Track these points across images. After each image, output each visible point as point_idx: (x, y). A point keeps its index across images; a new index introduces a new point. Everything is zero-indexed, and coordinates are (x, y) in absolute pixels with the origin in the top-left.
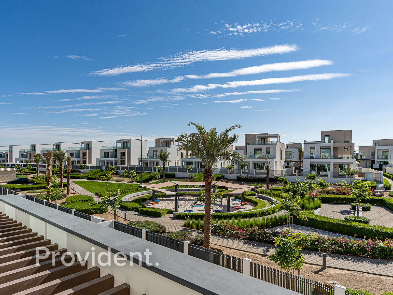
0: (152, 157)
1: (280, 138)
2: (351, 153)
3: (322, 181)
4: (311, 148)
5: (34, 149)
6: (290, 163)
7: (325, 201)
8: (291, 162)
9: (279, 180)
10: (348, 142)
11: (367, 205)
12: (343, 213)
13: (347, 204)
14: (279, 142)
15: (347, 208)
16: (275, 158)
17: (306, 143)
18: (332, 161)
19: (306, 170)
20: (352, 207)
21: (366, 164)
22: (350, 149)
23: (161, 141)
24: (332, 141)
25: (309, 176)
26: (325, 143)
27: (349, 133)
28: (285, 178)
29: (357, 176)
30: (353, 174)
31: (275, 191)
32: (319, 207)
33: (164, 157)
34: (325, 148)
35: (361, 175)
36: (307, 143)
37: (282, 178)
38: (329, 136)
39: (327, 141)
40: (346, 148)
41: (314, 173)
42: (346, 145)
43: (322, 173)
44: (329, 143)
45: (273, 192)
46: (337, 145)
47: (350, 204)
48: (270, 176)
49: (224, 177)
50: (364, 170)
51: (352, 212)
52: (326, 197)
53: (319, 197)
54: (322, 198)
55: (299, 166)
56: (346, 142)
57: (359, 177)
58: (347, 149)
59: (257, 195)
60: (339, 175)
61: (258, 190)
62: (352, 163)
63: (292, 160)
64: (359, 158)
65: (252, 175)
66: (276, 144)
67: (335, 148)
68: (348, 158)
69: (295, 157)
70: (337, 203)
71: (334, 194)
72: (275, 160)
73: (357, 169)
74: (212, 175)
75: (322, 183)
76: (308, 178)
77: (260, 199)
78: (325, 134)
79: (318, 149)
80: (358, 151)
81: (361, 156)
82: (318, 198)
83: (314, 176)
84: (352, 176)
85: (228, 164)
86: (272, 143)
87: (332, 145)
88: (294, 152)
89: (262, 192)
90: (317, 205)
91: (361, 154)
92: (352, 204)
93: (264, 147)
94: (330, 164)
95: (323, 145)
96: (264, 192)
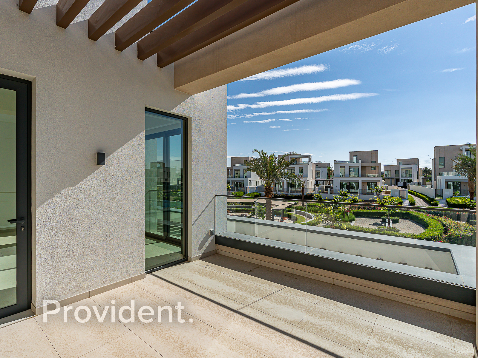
1: (311, 158)
2: (378, 172)
3: (355, 198)
4: (341, 167)
6: (319, 182)
7: (357, 215)
8: (320, 180)
9: (314, 197)
10: (375, 162)
11: (395, 218)
12: (375, 224)
13: (377, 218)
14: (311, 161)
15: (377, 221)
16: (307, 177)
18: (361, 179)
19: (337, 188)
20: (382, 220)
21: (391, 182)
22: (376, 168)
24: (360, 161)
25: (341, 194)
26: (353, 163)
27: (375, 153)
28: (320, 195)
29: (384, 193)
30: (381, 191)
31: (310, 207)
32: (354, 220)
34: (354, 168)
35: (387, 192)
36: (336, 163)
37: (317, 196)
38: (357, 156)
39: (355, 161)
40: (372, 167)
41: (344, 190)
42: (373, 164)
43: (351, 190)
44: (357, 162)
45: (308, 208)
46: (365, 165)
47: (380, 218)
48: (305, 194)
49: (261, 195)
50: (390, 188)
51: (383, 224)
52: (359, 212)
53: (352, 211)
54: (355, 212)
55: (328, 185)
56: (372, 162)
57: (385, 194)
58: (374, 168)
59: (294, 211)
60: (367, 193)
61: (295, 206)
62: (379, 181)
63: (320, 178)
64: (384, 177)
65: (287, 193)
66: (308, 164)
67: (363, 168)
68: (374, 176)
69: (324, 177)
70: (368, 217)
71: (365, 209)
72: (308, 179)
73: (384, 186)
74: (272, 192)
75: (355, 199)
76: (340, 196)
77: (299, 215)
78: (353, 155)
79: (347, 169)
80: (383, 170)
81: (386, 175)
82: (351, 213)
83: (346, 193)
84: (380, 193)
85: (262, 184)
86: (303, 163)
87: (360, 165)
88: (322, 171)
89: (299, 209)
90: (352, 218)
91: (386, 173)
92: (382, 217)
93: (297, 167)
94: (359, 183)
95: (352, 165)
96: (300, 208)
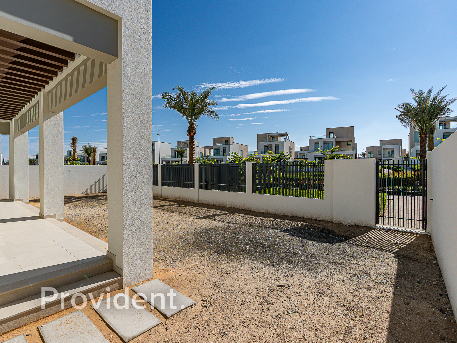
0: (174, 157)
1: (288, 136)
4: (316, 143)
5: (70, 154)
14: (288, 139)
17: (312, 138)
23: (182, 143)
24: (335, 136)
27: (351, 129)
33: (181, 152)
34: (328, 143)
38: (333, 132)
46: (339, 140)
66: (284, 141)
78: (330, 132)
79: (321, 144)
86: (281, 141)
87: (334, 140)
93: (273, 144)
